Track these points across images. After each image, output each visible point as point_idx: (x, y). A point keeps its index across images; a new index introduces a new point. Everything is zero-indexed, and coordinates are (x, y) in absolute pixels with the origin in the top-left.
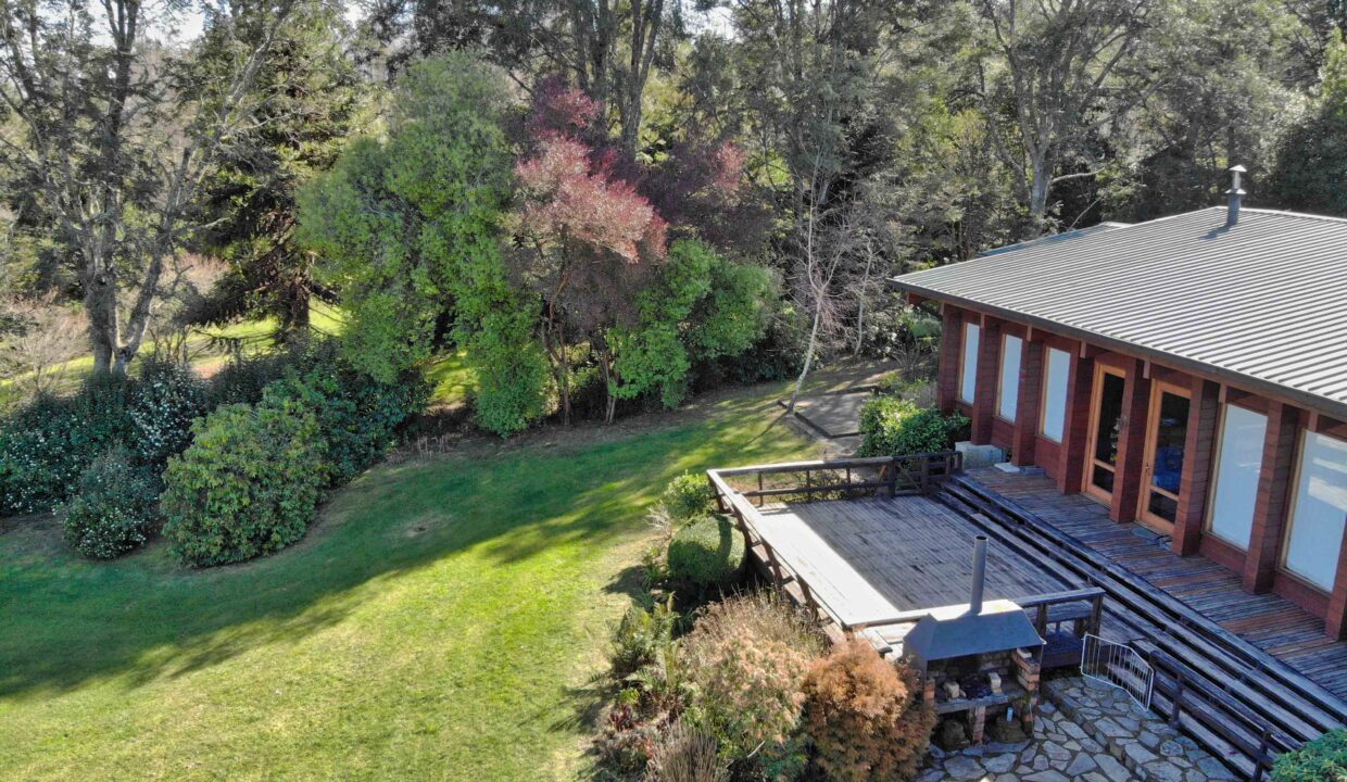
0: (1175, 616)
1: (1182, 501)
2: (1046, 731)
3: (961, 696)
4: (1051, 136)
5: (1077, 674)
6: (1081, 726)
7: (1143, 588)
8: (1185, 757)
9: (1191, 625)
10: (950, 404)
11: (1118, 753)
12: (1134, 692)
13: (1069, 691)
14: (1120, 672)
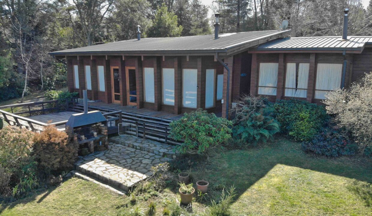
0: (140, 117)
1: (138, 96)
2: (111, 147)
3: (85, 139)
4: (91, 30)
5: (118, 135)
6: (121, 144)
7: (131, 114)
8: (148, 142)
9: (145, 118)
10: (73, 89)
11: (131, 146)
12: (133, 135)
13: (116, 139)
14: (129, 132)
